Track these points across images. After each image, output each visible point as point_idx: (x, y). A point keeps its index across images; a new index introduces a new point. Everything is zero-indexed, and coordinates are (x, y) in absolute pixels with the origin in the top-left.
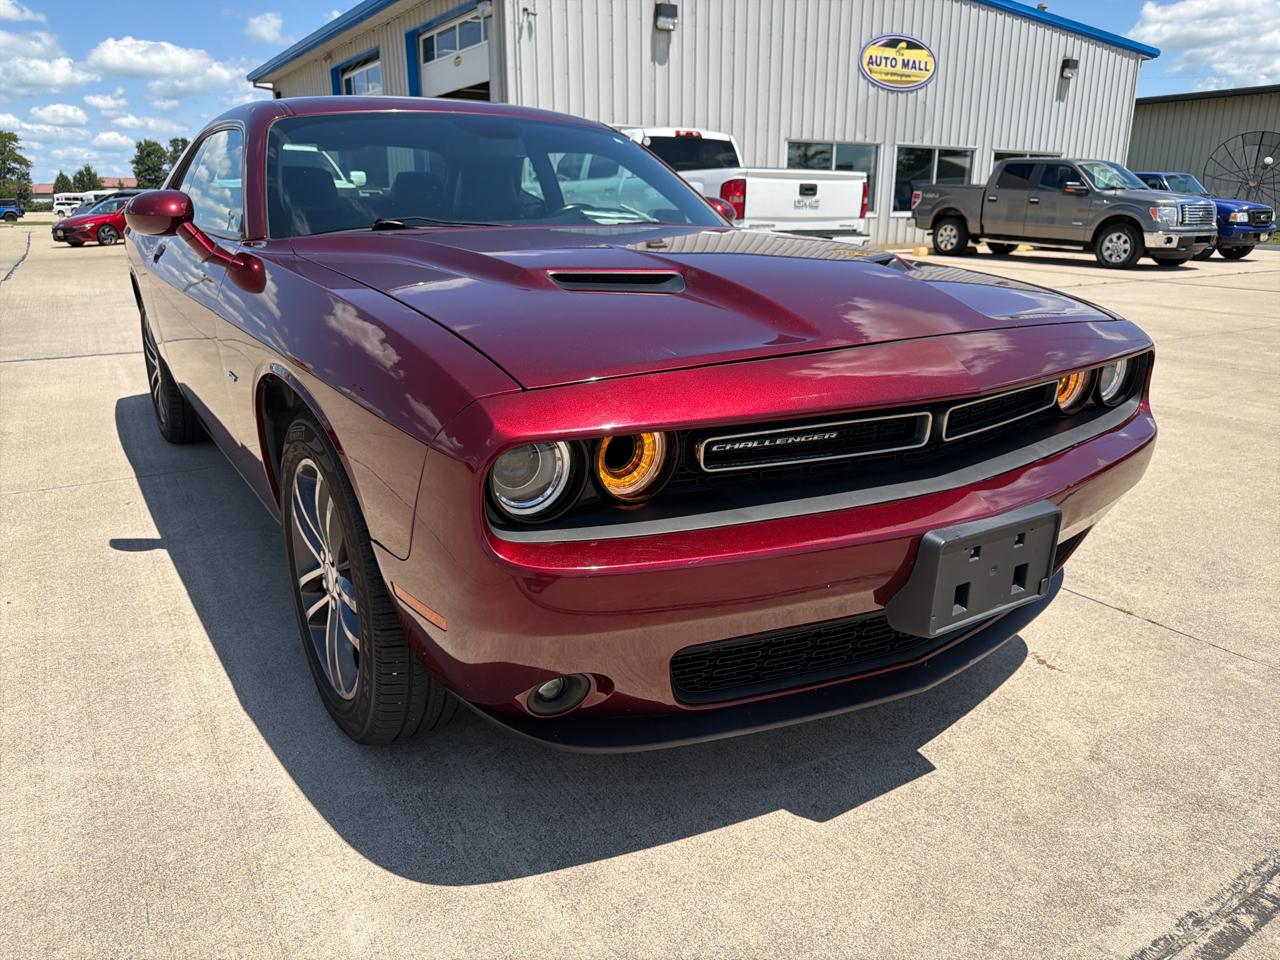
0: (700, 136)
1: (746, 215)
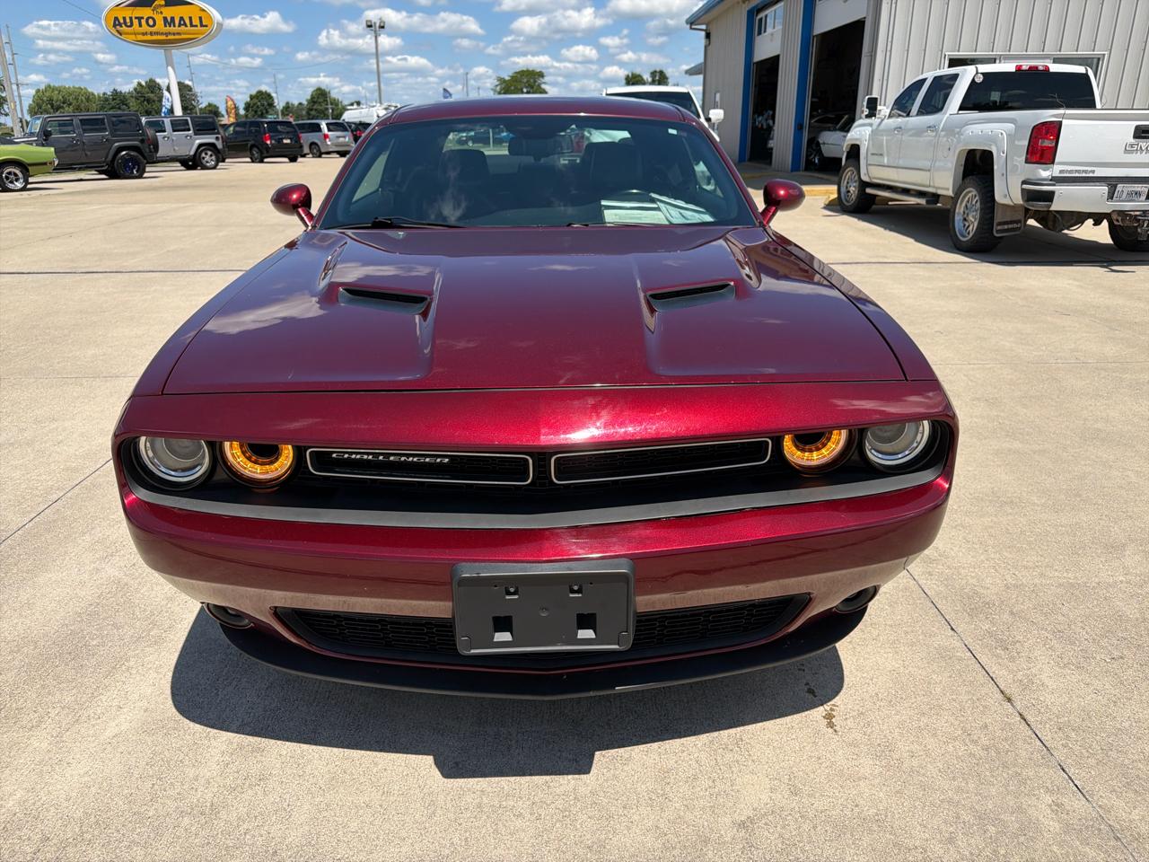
0: (1047, 69)
1: (1057, 160)
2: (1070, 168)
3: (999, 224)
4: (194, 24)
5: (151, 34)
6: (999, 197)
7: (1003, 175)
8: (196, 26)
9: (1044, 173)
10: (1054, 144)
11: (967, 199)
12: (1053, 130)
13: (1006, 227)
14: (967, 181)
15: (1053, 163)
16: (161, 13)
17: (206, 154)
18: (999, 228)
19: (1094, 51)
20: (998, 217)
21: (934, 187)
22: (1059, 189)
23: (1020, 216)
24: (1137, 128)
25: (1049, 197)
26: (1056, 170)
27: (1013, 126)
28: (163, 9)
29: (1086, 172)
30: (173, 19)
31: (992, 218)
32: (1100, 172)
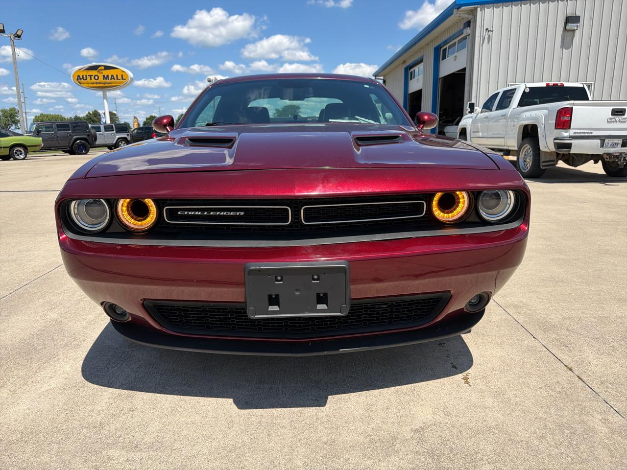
0: (563, 85)
1: (571, 127)
2: (579, 131)
3: (543, 162)
4: (119, 78)
5: (96, 83)
6: (542, 148)
7: (543, 136)
8: (120, 79)
9: (566, 134)
10: (569, 119)
11: (525, 150)
12: (569, 111)
13: (547, 164)
14: (524, 140)
15: (570, 128)
16: (102, 73)
17: (122, 143)
18: (543, 164)
19: (586, 81)
20: (543, 159)
21: (507, 146)
22: (574, 142)
23: (554, 158)
24: (613, 110)
25: (569, 146)
26: (571, 132)
27: (547, 111)
28: (103, 71)
29: (588, 133)
30: (108, 76)
31: (539, 160)
32: (595, 133)
